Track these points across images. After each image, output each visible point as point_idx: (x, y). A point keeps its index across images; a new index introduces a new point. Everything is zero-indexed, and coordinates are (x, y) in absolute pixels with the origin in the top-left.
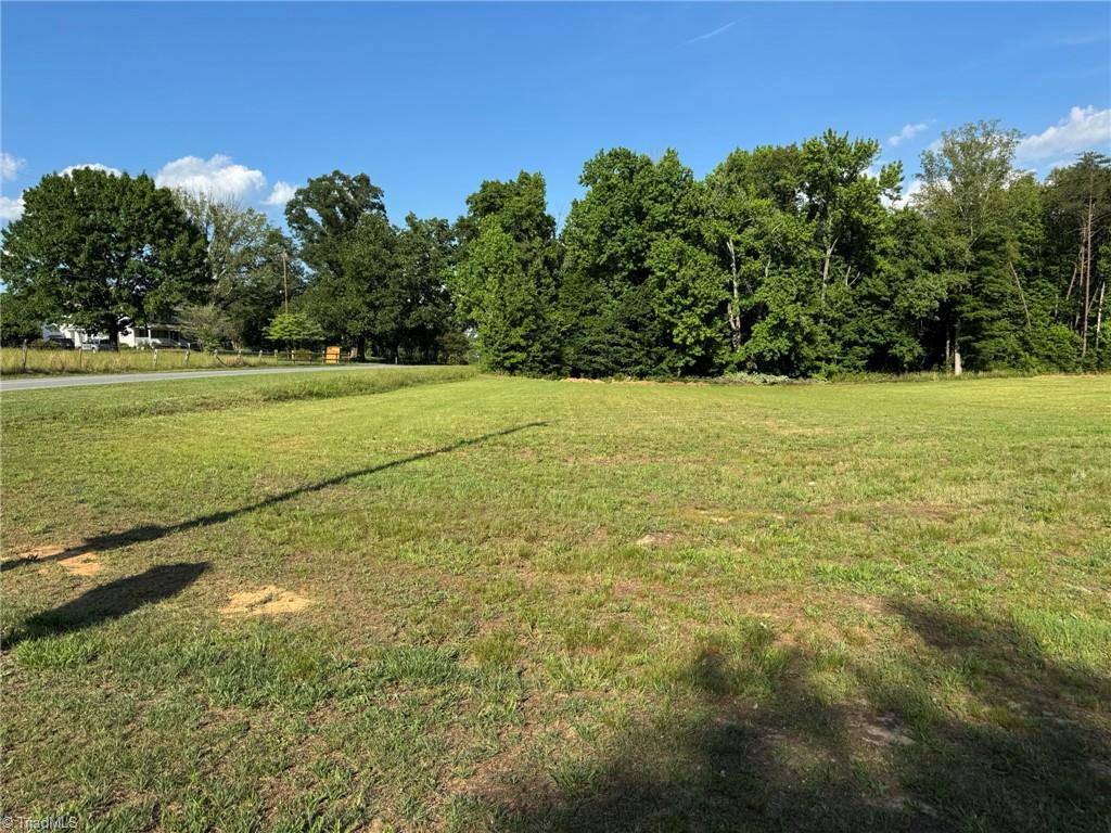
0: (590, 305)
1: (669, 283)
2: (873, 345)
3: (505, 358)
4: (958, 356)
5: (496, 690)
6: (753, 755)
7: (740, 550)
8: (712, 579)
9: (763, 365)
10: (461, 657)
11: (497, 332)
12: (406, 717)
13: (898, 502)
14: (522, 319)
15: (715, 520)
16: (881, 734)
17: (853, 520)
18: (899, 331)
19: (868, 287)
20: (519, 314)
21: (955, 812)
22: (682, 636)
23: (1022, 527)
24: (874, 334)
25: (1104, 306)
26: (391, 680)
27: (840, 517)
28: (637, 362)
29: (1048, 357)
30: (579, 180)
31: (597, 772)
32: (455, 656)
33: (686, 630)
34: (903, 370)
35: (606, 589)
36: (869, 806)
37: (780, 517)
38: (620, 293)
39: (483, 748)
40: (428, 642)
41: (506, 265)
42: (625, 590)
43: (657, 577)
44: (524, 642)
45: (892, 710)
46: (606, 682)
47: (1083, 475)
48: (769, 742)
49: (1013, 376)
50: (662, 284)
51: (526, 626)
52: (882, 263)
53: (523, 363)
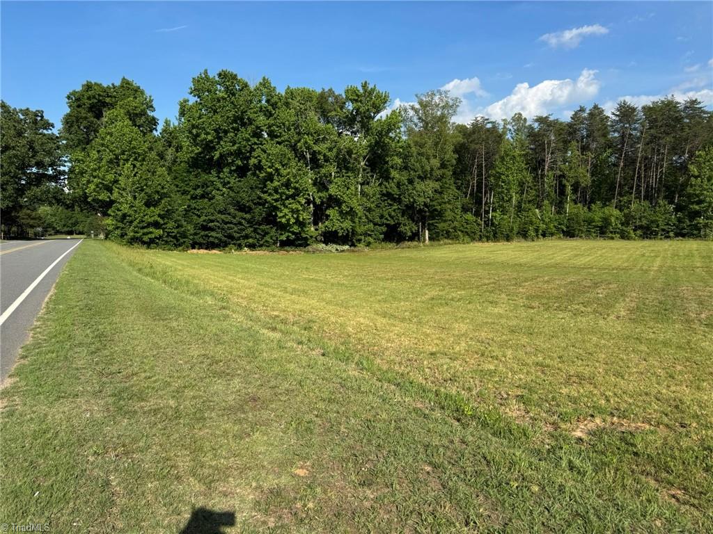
0: (199, 191)
1: (275, 177)
2: (387, 225)
3: (144, 234)
4: (427, 232)
11: (136, 211)
18: (402, 216)
19: (386, 188)
20: (157, 197)
24: (389, 219)
25: (493, 203)
28: (247, 237)
29: (466, 232)
30: (189, 91)
34: (405, 240)
38: (229, 183)
50: (270, 178)
52: (394, 173)
53: (160, 237)
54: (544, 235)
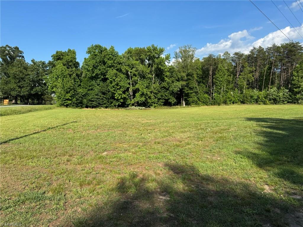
0: (91, 88)
1: (113, 82)
2: (165, 99)
3: (65, 103)
4: (184, 102)
5: (57, 201)
6: (130, 208)
7: (130, 154)
8: (122, 162)
9: (139, 104)
10: (46, 193)
11: (62, 95)
12: (27, 213)
13: (169, 138)
14: (70, 91)
15: (124, 146)
16: (162, 198)
17: (158, 143)
18: (171, 96)
19: (163, 85)
21: (178, 215)
22: (113, 179)
23: (196, 143)
24: (165, 96)
25: (215, 90)
26: (22, 202)
27: (155, 143)
28: (105, 104)
29: (203, 102)
30: (86, 52)
31: (86, 220)
32: (44, 193)
33: (114, 177)
34: (172, 105)
35: (92, 168)
36: (159, 217)
37: (141, 144)
38: (99, 84)
39: (51, 218)
40: (35, 189)
41: (64, 75)
42: (98, 168)
43: (107, 163)
44: (66, 186)
45: (165, 191)
46: (91, 195)
47: (210, 130)
48: (134, 204)
49: (196, 107)
50: (111, 82)
51: (67, 181)
52: (166, 79)
53: (70, 104)
54: (233, 103)
